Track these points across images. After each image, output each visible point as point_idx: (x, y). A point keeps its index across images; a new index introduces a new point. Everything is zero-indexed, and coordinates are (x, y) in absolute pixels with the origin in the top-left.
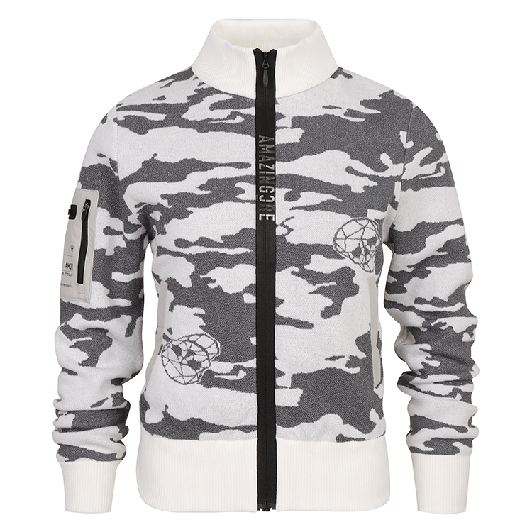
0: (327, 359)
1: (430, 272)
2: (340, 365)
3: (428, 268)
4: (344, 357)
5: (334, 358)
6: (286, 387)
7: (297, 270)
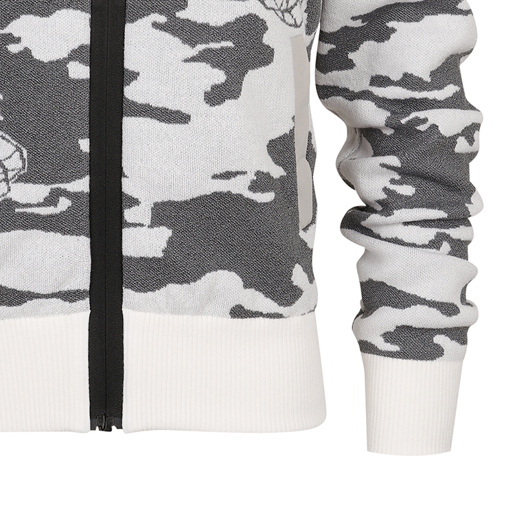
0: (215, 177)
1: (393, 30)
2: (239, 186)
3: (391, 24)
4: (245, 173)
5: (227, 175)
6: (142, 225)
7: (162, 19)
